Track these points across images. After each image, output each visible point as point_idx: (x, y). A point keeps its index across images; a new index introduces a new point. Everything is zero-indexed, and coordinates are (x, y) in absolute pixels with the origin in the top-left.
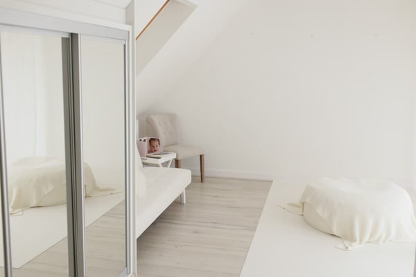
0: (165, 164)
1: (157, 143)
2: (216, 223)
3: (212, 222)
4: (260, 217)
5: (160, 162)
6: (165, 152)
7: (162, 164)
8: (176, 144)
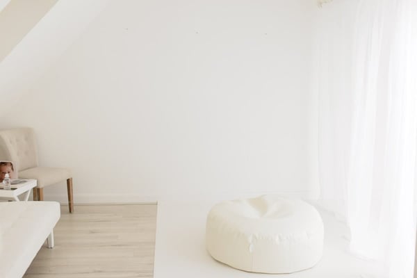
0: (22, 197)
1: (9, 168)
2: (100, 272)
3: (95, 272)
4: (154, 255)
5: (15, 194)
6: (22, 180)
7: (19, 197)
8: (34, 166)
